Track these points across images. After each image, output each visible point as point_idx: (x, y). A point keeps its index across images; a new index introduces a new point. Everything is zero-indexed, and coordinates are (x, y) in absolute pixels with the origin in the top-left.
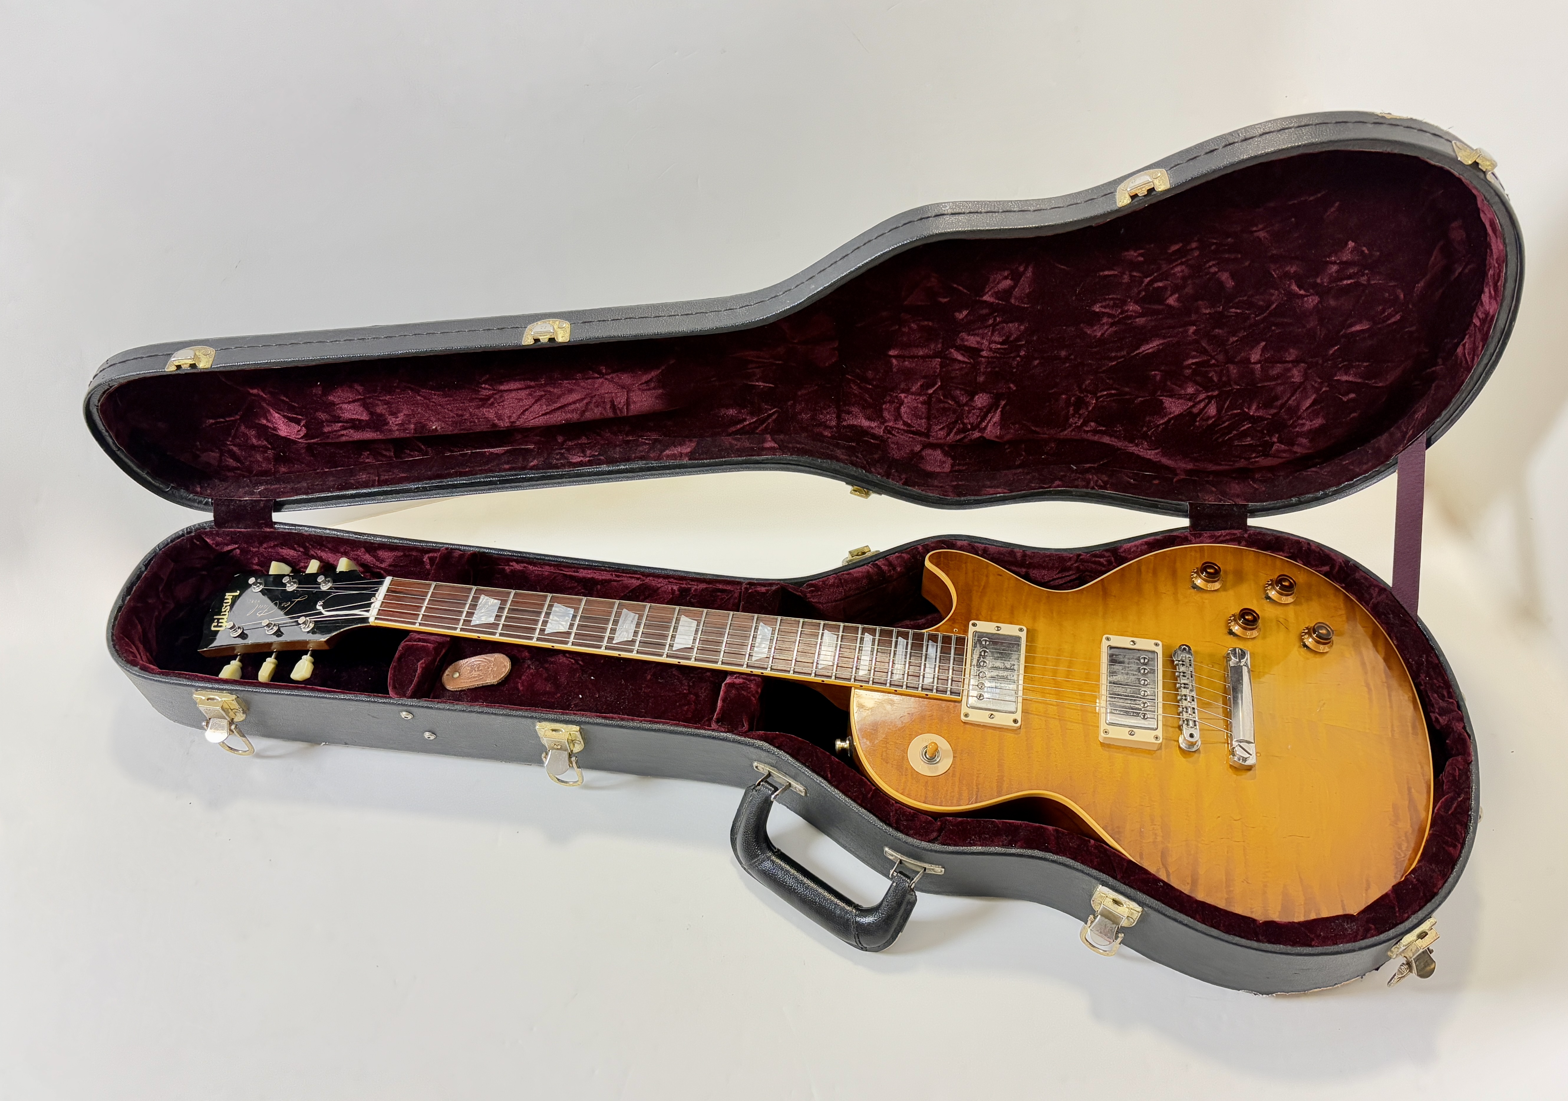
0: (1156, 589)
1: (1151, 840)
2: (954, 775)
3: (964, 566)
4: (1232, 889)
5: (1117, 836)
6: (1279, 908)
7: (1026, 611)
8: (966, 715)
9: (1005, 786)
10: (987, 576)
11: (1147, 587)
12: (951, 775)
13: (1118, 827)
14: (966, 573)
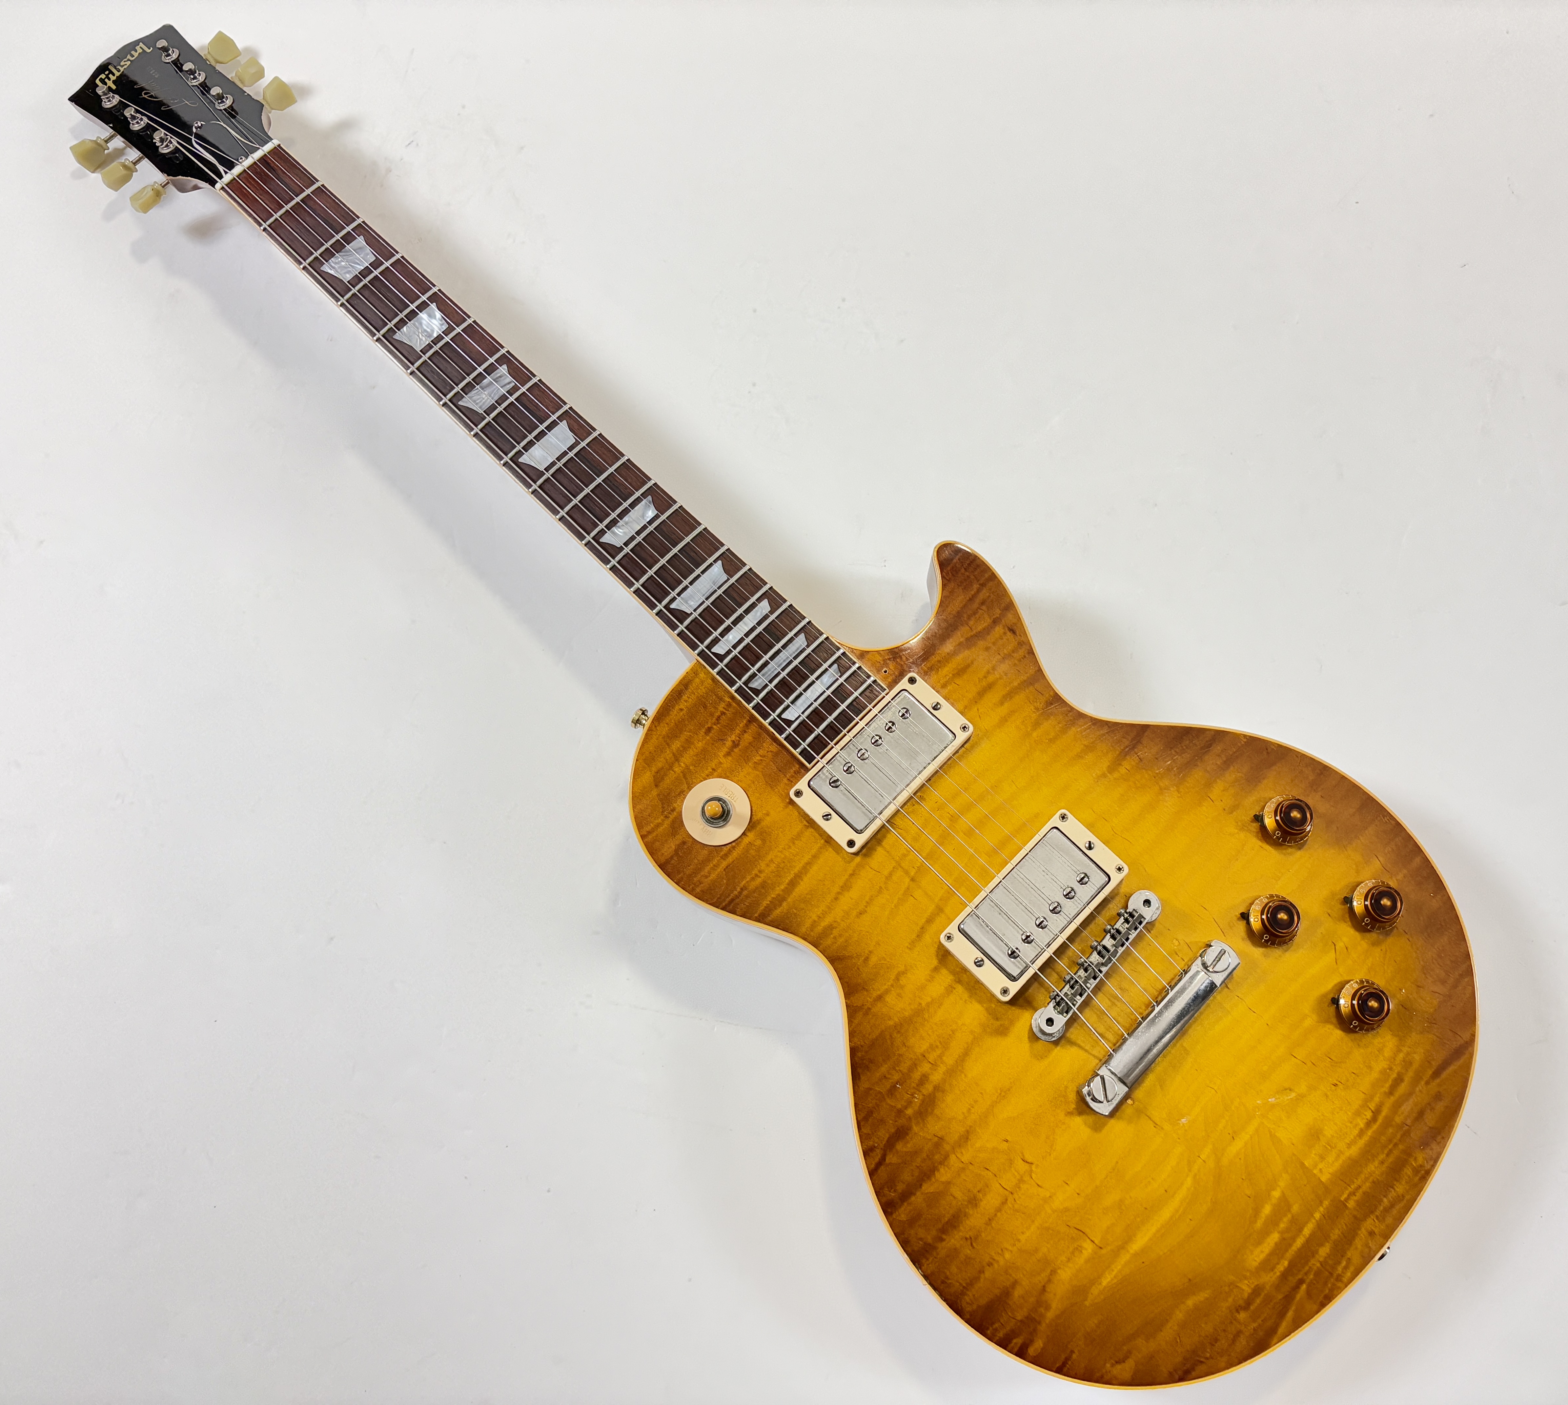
0: (1209, 785)
1: (899, 1106)
2: (726, 856)
3: (976, 586)
4: (944, 1237)
5: (859, 1070)
6: (983, 1301)
7: (1002, 703)
8: (798, 794)
9: (777, 912)
10: (995, 622)
11: (1198, 775)
12: (722, 853)
13: (871, 1061)
14: (970, 600)
